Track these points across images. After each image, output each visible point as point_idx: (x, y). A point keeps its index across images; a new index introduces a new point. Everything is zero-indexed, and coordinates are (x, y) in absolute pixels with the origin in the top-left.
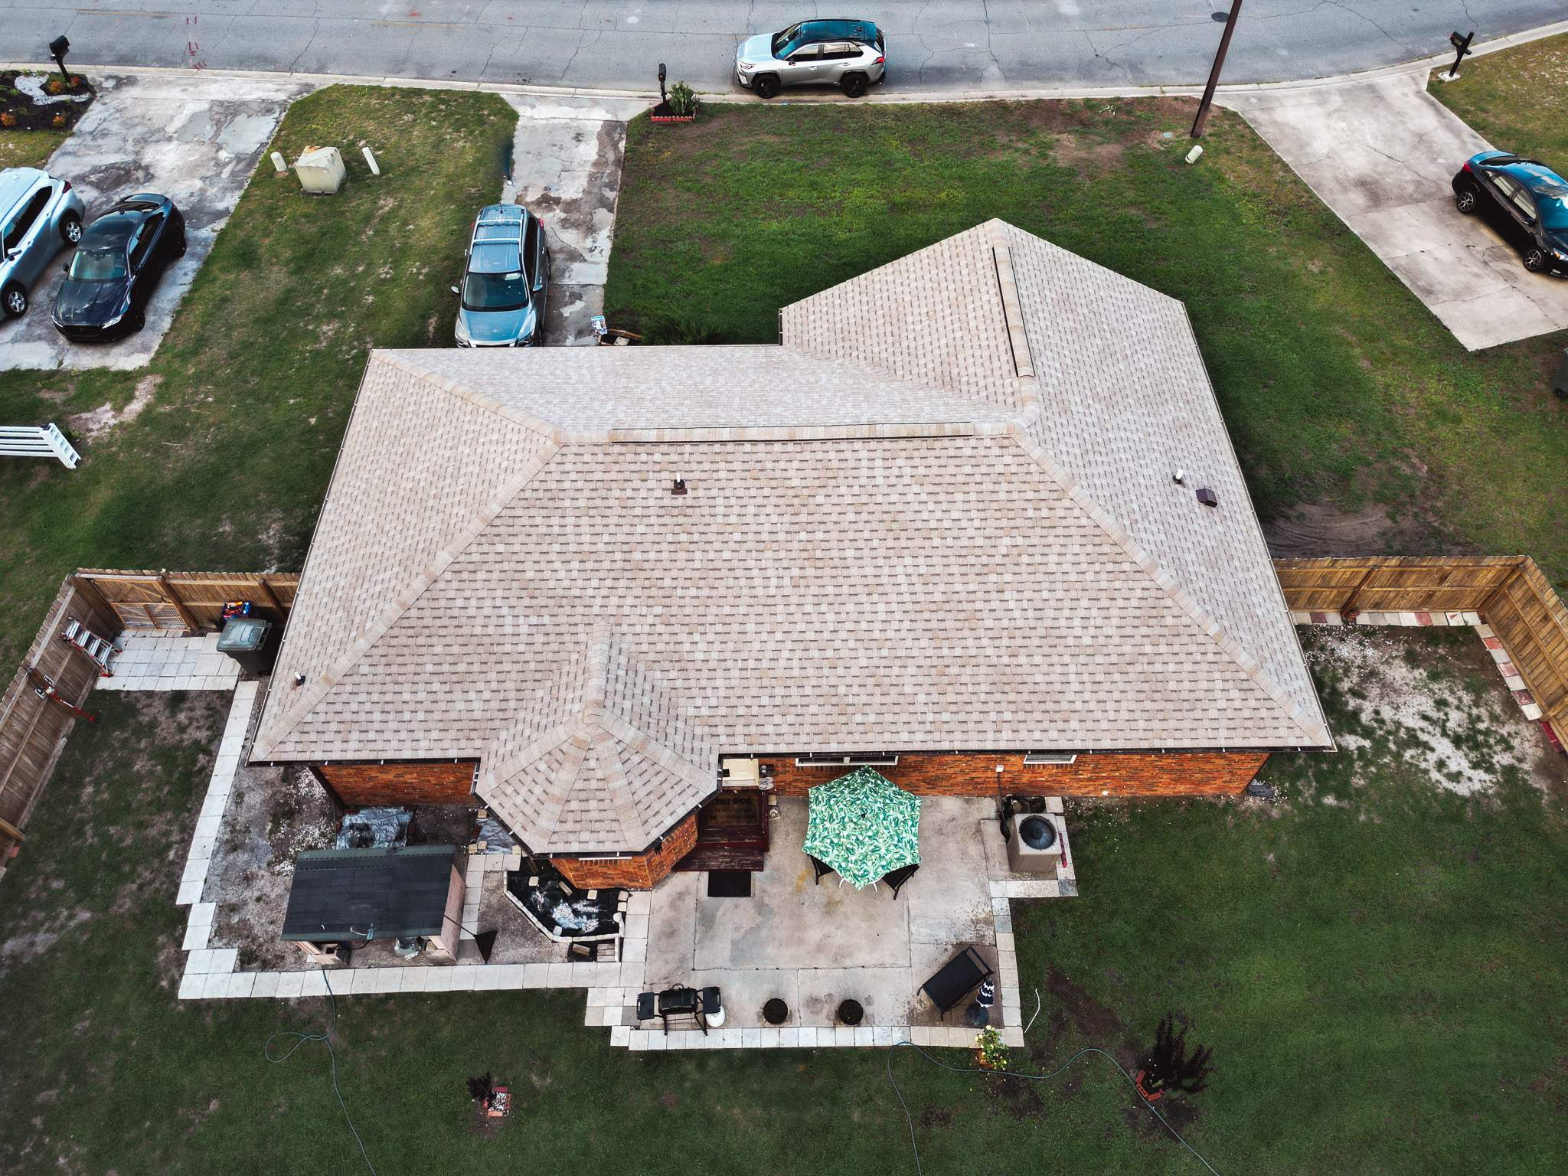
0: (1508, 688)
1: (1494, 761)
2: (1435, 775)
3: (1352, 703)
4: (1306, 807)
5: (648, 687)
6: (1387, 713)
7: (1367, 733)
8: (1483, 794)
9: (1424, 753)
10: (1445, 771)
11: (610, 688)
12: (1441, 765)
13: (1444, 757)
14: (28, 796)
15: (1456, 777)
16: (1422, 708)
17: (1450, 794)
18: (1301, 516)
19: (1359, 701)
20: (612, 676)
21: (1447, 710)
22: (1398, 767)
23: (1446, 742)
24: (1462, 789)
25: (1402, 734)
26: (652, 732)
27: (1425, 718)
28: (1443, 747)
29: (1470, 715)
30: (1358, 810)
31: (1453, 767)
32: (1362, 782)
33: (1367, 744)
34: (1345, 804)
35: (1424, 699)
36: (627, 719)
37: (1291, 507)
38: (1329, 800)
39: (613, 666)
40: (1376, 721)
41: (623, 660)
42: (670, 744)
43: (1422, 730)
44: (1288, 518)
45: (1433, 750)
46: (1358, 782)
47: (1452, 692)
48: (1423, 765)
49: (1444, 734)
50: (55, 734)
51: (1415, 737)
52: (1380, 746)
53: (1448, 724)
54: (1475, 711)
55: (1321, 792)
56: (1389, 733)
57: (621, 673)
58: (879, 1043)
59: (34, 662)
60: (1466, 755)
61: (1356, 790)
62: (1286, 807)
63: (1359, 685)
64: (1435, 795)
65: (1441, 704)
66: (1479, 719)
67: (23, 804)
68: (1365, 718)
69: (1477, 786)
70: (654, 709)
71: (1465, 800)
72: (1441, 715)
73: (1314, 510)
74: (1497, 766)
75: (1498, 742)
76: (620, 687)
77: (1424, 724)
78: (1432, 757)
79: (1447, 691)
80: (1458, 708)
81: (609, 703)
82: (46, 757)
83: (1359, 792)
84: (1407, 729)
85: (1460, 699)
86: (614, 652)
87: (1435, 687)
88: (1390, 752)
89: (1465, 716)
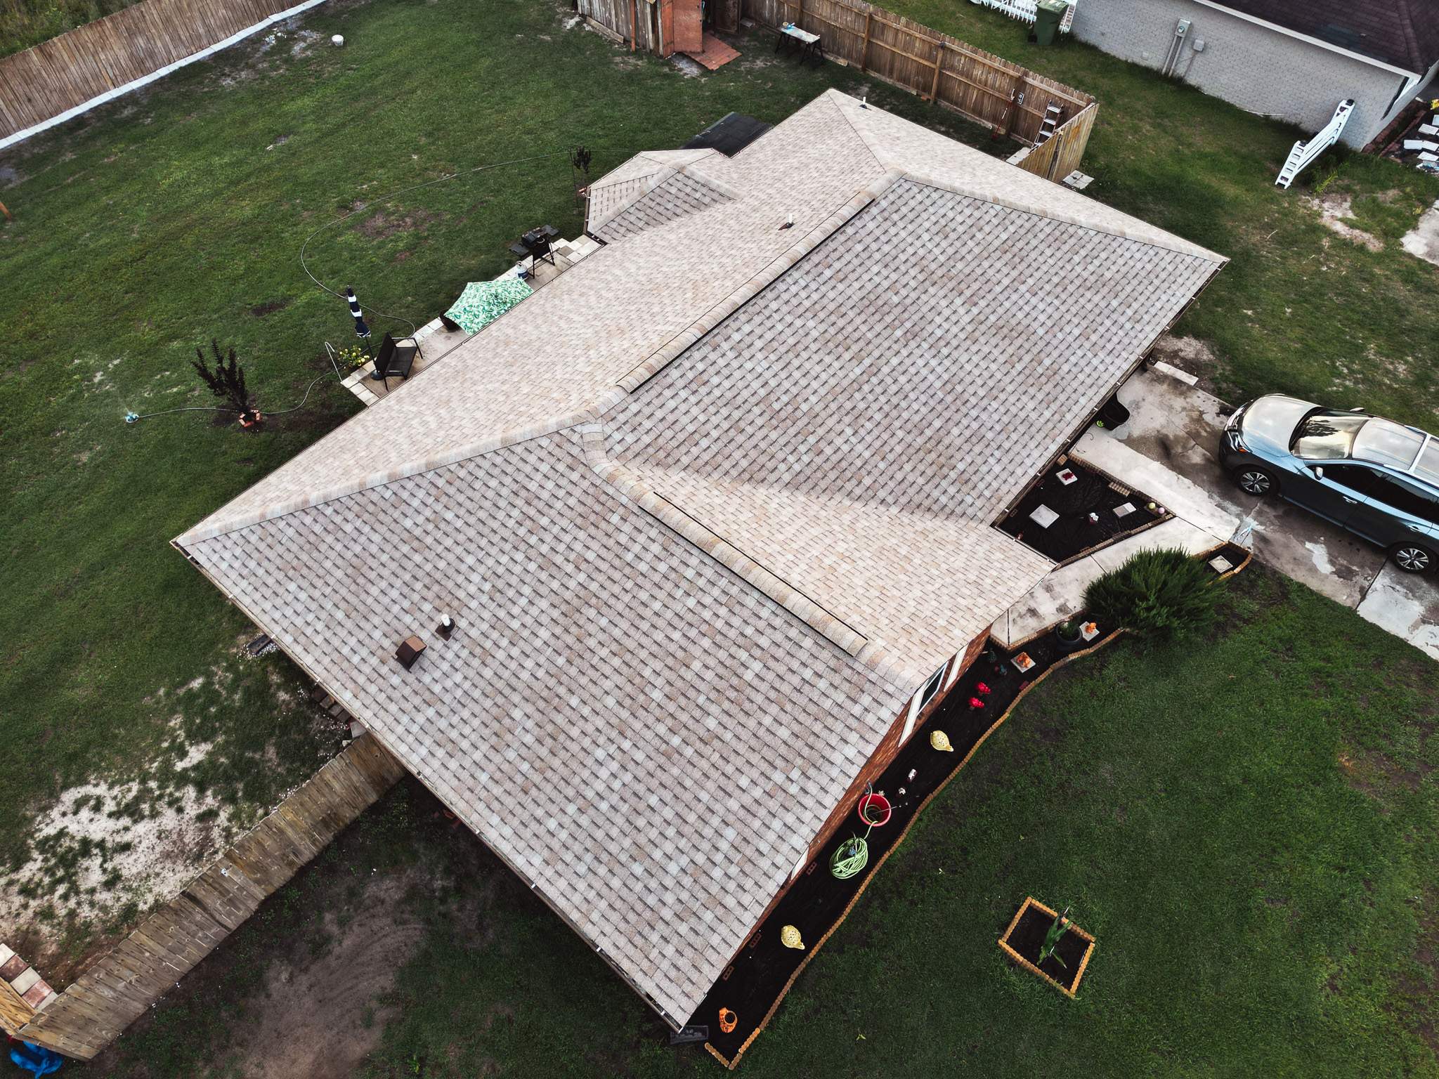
0: (36, 969)
1: (41, 858)
2: (102, 790)
3: (210, 801)
4: (216, 663)
5: (678, 211)
6: (169, 819)
7: (182, 779)
8: (45, 809)
9: (118, 804)
10: (92, 803)
11: (690, 182)
12: (97, 808)
13: (97, 816)
14: (956, 104)
15: (79, 804)
16: (134, 857)
17: (83, 781)
18: (368, 1023)
19: (204, 808)
20: (698, 187)
21: (104, 878)
22: (140, 769)
23: (96, 837)
24: (70, 796)
25: (146, 807)
26: (645, 200)
27: (126, 847)
28: (99, 827)
29: (77, 893)
30: (168, 695)
31: (85, 814)
32: (172, 724)
33: (179, 766)
34: (181, 692)
35: (134, 871)
36: (663, 186)
37: (389, 1024)
38: (197, 684)
39: (704, 190)
40: (178, 800)
41: (707, 200)
42: (632, 210)
43: (126, 829)
44: (386, 999)
45: (110, 815)
46: (176, 721)
47: (104, 909)
48: (116, 790)
49: (101, 845)
50: (994, 119)
51: (131, 815)
52: (166, 775)
53: (99, 860)
54: (72, 903)
55: (207, 686)
56: (160, 797)
57: (698, 195)
58: (426, 327)
59: (1029, 80)
60: (73, 838)
61: (175, 712)
62: (235, 650)
63: (208, 830)
64: (97, 768)
65: (113, 881)
66: (65, 897)
67: (951, 102)
68: (190, 792)
69: (55, 813)
70: (661, 209)
71: (66, 787)
72: (109, 866)
73: (357, 1048)
74: (35, 854)
75: (38, 885)
76: (688, 190)
77: (127, 837)
78: (110, 806)
79: (109, 903)
80: (92, 891)
81: (680, 177)
82: (980, 115)
83: (173, 712)
84: (142, 817)
85: (92, 904)
86: (715, 196)
87: (125, 898)
88: (154, 777)
89: (82, 888)
